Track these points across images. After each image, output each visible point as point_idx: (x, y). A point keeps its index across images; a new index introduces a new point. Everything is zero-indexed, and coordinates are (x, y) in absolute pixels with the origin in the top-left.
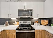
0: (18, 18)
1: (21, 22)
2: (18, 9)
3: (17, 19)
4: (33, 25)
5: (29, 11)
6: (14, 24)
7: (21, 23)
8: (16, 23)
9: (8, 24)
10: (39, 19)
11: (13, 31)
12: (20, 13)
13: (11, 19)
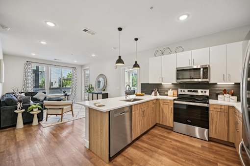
0: (176, 83)
1: (183, 90)
2: (177, 68)
3: (173, 84)
4: (217, 99)
5: (200, 69)
6: (167, 95)
7: (183, 93)
8: (170, 92)
9: (158, 92)
10: (235, 83)
11: (169, 101)
12: (180, 73)
13: (161, 84)
